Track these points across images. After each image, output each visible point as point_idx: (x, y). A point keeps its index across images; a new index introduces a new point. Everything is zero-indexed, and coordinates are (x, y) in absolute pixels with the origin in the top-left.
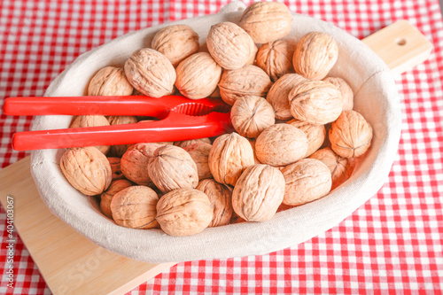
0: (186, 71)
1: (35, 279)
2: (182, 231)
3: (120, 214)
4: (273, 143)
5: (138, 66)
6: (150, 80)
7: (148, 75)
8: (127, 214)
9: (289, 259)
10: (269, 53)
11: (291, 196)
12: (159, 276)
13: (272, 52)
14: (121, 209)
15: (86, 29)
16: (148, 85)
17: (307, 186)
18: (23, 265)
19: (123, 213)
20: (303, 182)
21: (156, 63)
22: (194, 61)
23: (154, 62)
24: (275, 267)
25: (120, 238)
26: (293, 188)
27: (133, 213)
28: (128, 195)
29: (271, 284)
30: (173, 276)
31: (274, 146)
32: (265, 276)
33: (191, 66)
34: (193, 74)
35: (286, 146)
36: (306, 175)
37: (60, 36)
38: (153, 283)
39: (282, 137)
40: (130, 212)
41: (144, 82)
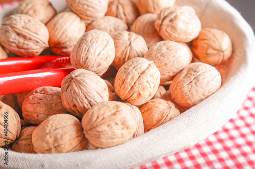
0: (57, 26)
2: (115, 141)
3: (47, 143)
4: (162, 55)
5: (12, 27)
6: (28, 36)
7: (25, 32)
8: (56, 140)
10: (117, 8)
11: (195, 93)
13: (120, 7)
14: (48, 136)
16: (26, 42)
17: (206, 81)
19: (51, 140)
20: (201, 78)
21: (29, 21)
22: (62, 17)
23: (27, 21)
25: (58, 161)
26: (194, 85)
27: (62, 136)
28: (51, 122)
31: (164, 57)
33: (60, 21)
34: (65, 27)
35: (175, 53)
36: (201, 72)
39: (168, 49)
40: (59, 136)
41: (22, 40)
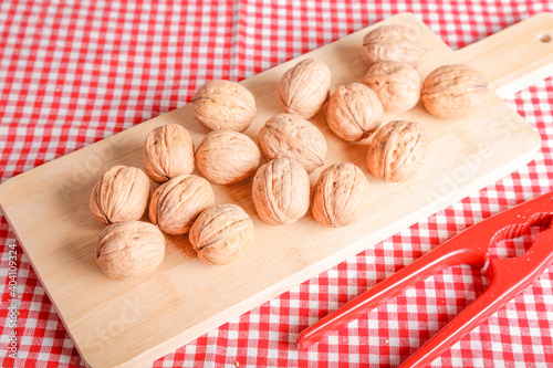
1: (51, 325)
9: (405, 309)
12: (225, 327)
15: (130, 12)
18: (35, 307)
24: (386, 319)
29: (380, 341)
30: (244, 326)
32: (372, 331)
37: (97, 19)
38: (217, 336)
